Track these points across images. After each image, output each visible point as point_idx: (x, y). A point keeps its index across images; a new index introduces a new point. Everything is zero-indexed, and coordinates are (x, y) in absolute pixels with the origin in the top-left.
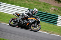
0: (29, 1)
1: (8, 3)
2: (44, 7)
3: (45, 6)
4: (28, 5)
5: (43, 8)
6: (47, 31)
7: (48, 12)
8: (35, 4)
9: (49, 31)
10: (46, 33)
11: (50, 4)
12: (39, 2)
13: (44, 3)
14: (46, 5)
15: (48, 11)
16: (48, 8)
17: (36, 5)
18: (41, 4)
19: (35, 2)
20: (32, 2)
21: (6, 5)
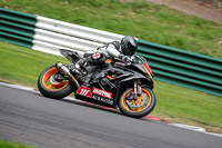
0: (139, 13)
1: (63, 18)
2: (193, 35)
3: (200, 31)
4: (137, 28)
5: (190, 38)
6: (204, 124)
7: (209, 51)
8: (162, 22)
9: (214, 123)
10: (201, 130)
11: (216, 24)
12: (177, 16)
13: (196, 18)
14: (202, 28)
15: (208, 47)
16: (211, 38)
17: (164, 25)
18: (183, 22)
19: (161, 16)
20: (152, 17)
21: (56, 25)
